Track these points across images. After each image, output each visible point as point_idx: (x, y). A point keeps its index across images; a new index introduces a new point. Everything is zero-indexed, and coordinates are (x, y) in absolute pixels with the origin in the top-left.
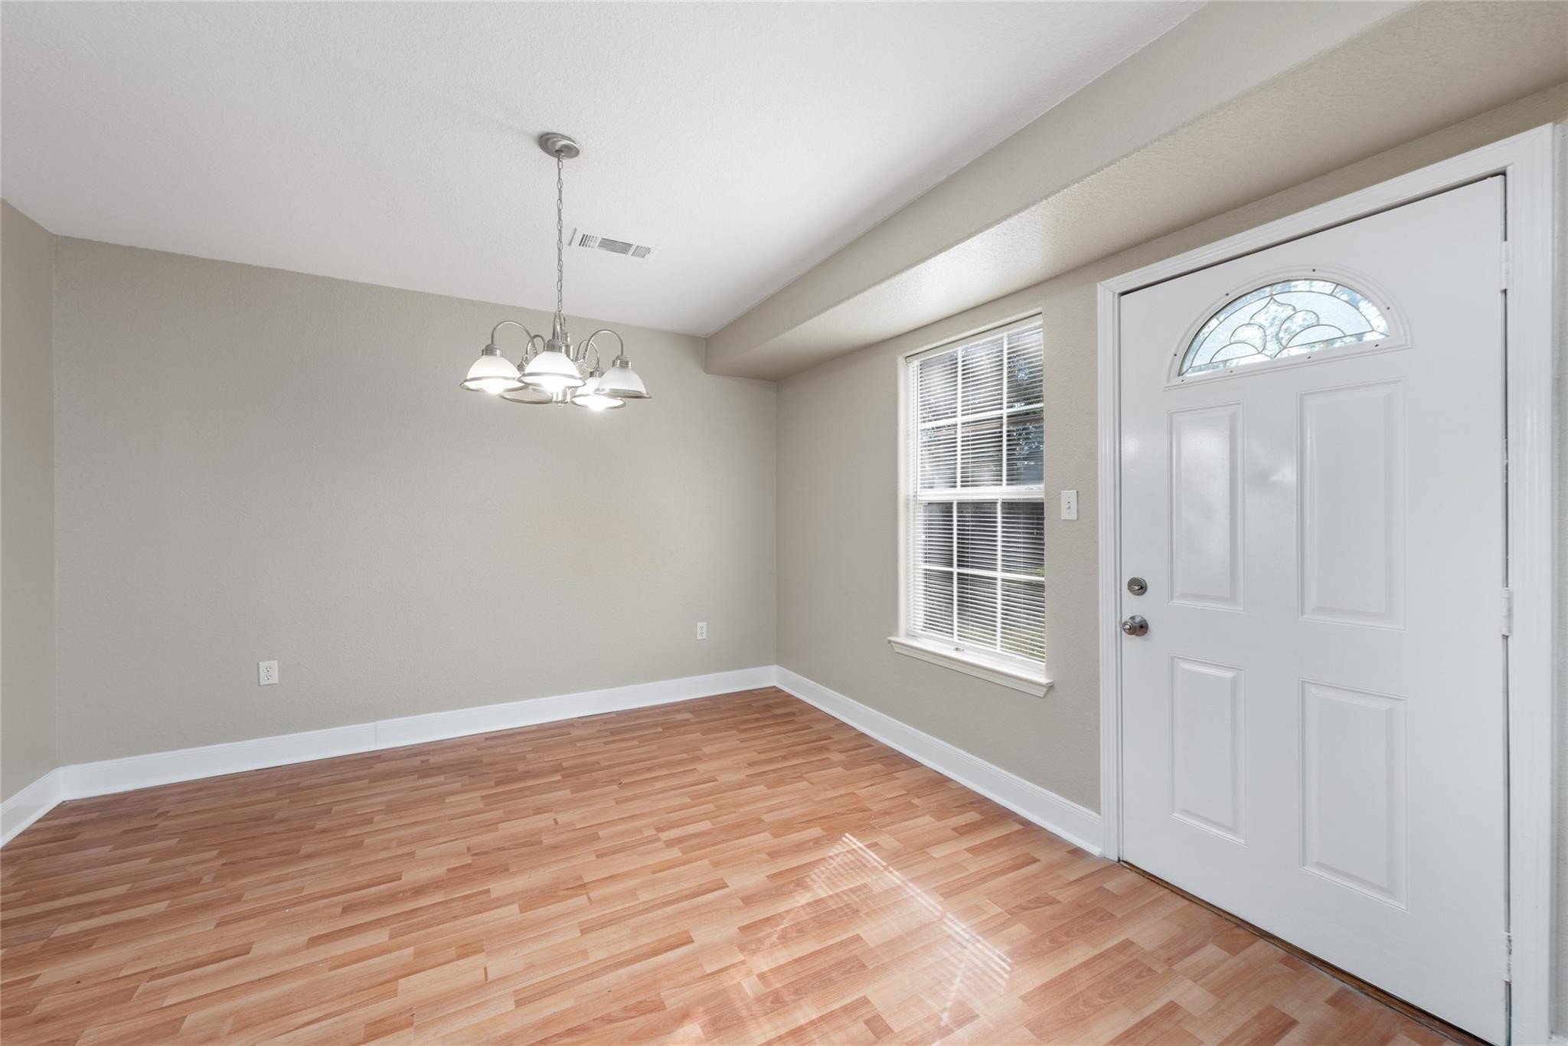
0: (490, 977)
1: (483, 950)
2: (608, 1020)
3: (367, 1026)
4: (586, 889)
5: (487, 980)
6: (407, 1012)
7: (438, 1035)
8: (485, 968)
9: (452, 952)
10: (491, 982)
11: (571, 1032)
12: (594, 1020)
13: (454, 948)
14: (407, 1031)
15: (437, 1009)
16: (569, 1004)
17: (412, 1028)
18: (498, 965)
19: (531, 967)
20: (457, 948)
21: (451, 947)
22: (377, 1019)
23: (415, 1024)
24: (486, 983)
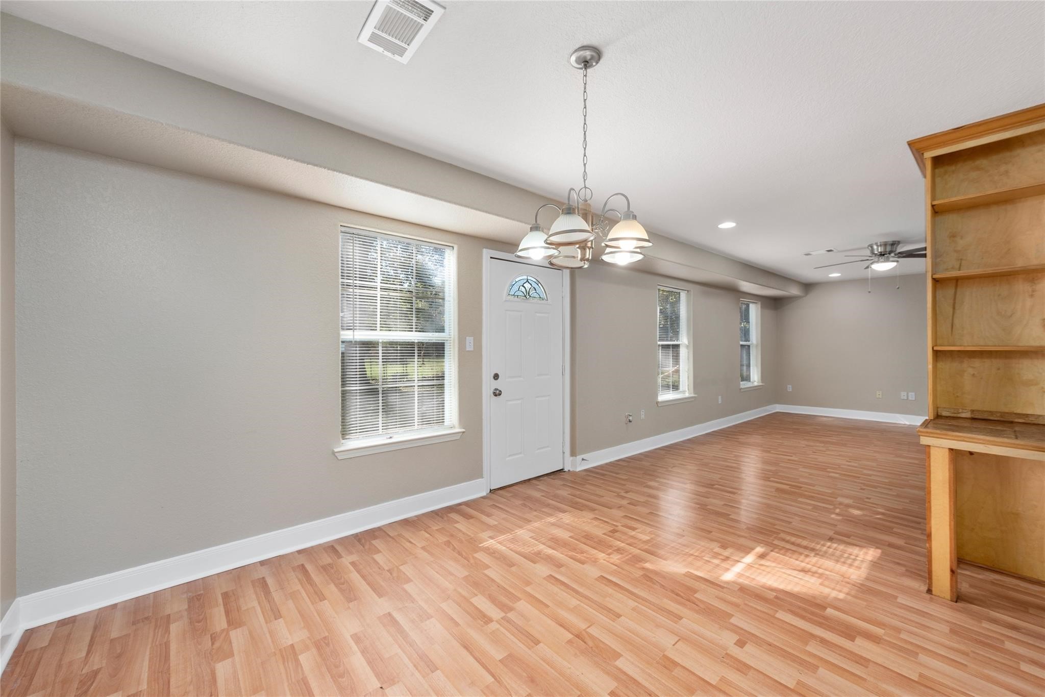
0: (677, 638)
1: (664, 656)
2: (663, 586)
3: (746, 675)
4: (581, 632)
5: (679, 640)
6: (725, 662)
7: (720, 638)
8: (674, 645)
9: (677, 672)
10: (679, 636)
11: (677, 595)
12: (666, 590)
13: (673, 673)
14: (731, 653)
15: (711, 649)
16: (665, 600)
17: (728, 652)
18: (666, 640)
19: (658, 626)
20: (672, 672)
21: (674, 675)
22: (739, 673)
23: (725, 652)
24: (682, 638)
